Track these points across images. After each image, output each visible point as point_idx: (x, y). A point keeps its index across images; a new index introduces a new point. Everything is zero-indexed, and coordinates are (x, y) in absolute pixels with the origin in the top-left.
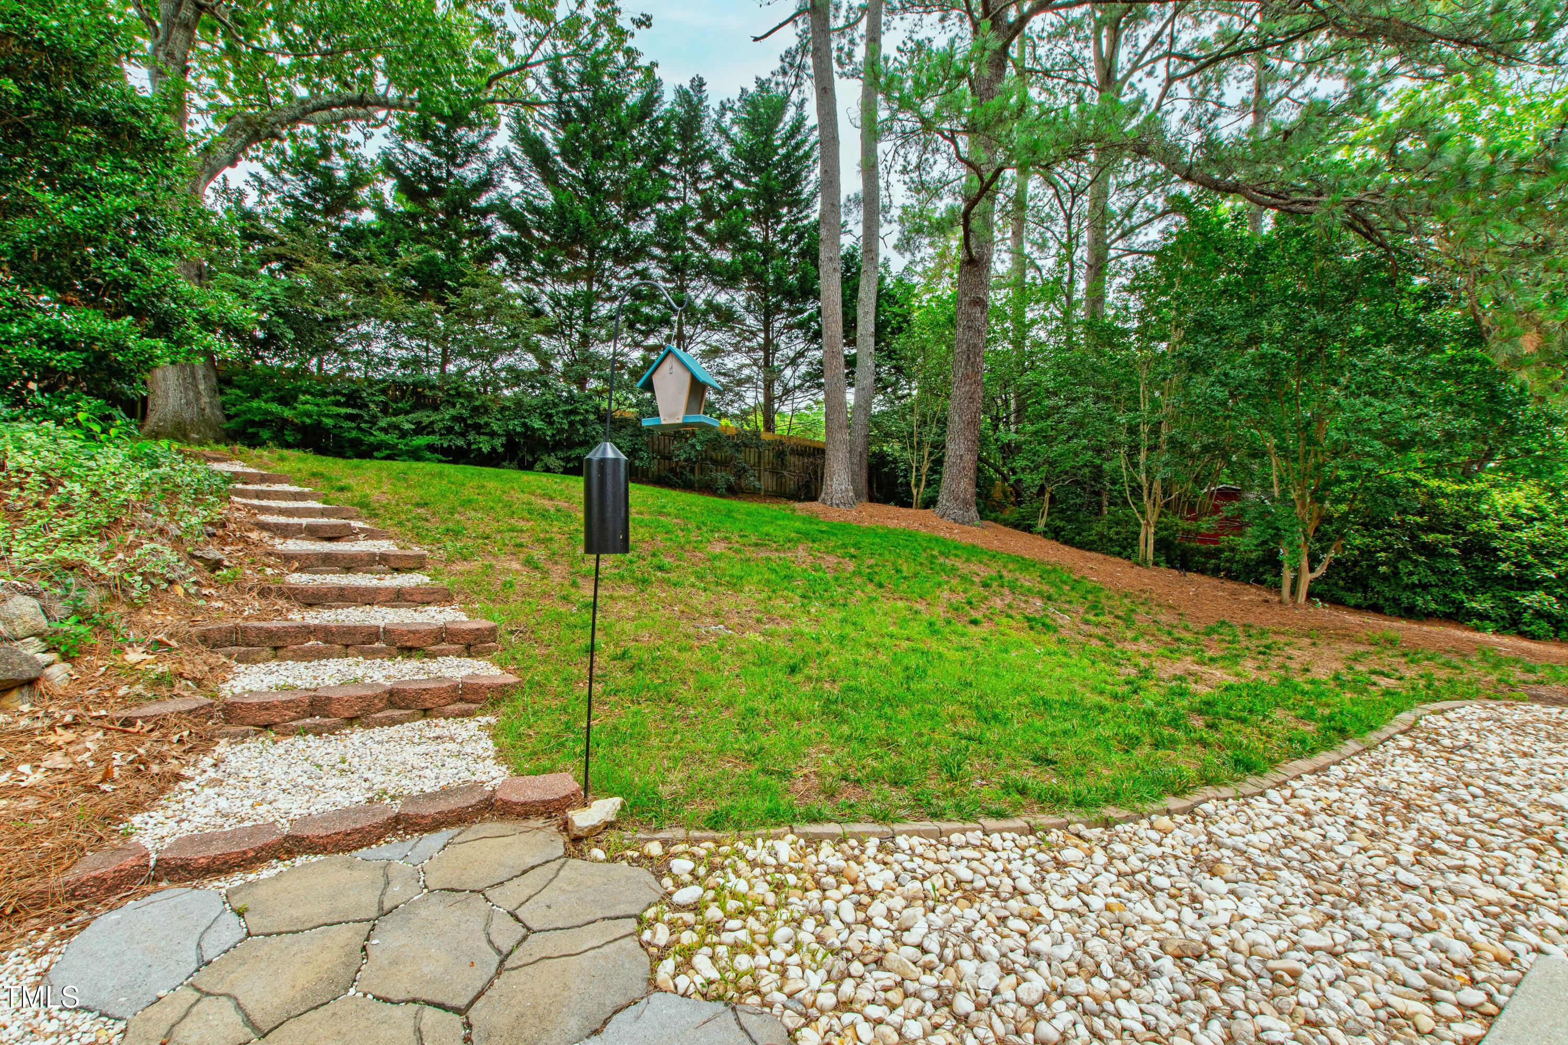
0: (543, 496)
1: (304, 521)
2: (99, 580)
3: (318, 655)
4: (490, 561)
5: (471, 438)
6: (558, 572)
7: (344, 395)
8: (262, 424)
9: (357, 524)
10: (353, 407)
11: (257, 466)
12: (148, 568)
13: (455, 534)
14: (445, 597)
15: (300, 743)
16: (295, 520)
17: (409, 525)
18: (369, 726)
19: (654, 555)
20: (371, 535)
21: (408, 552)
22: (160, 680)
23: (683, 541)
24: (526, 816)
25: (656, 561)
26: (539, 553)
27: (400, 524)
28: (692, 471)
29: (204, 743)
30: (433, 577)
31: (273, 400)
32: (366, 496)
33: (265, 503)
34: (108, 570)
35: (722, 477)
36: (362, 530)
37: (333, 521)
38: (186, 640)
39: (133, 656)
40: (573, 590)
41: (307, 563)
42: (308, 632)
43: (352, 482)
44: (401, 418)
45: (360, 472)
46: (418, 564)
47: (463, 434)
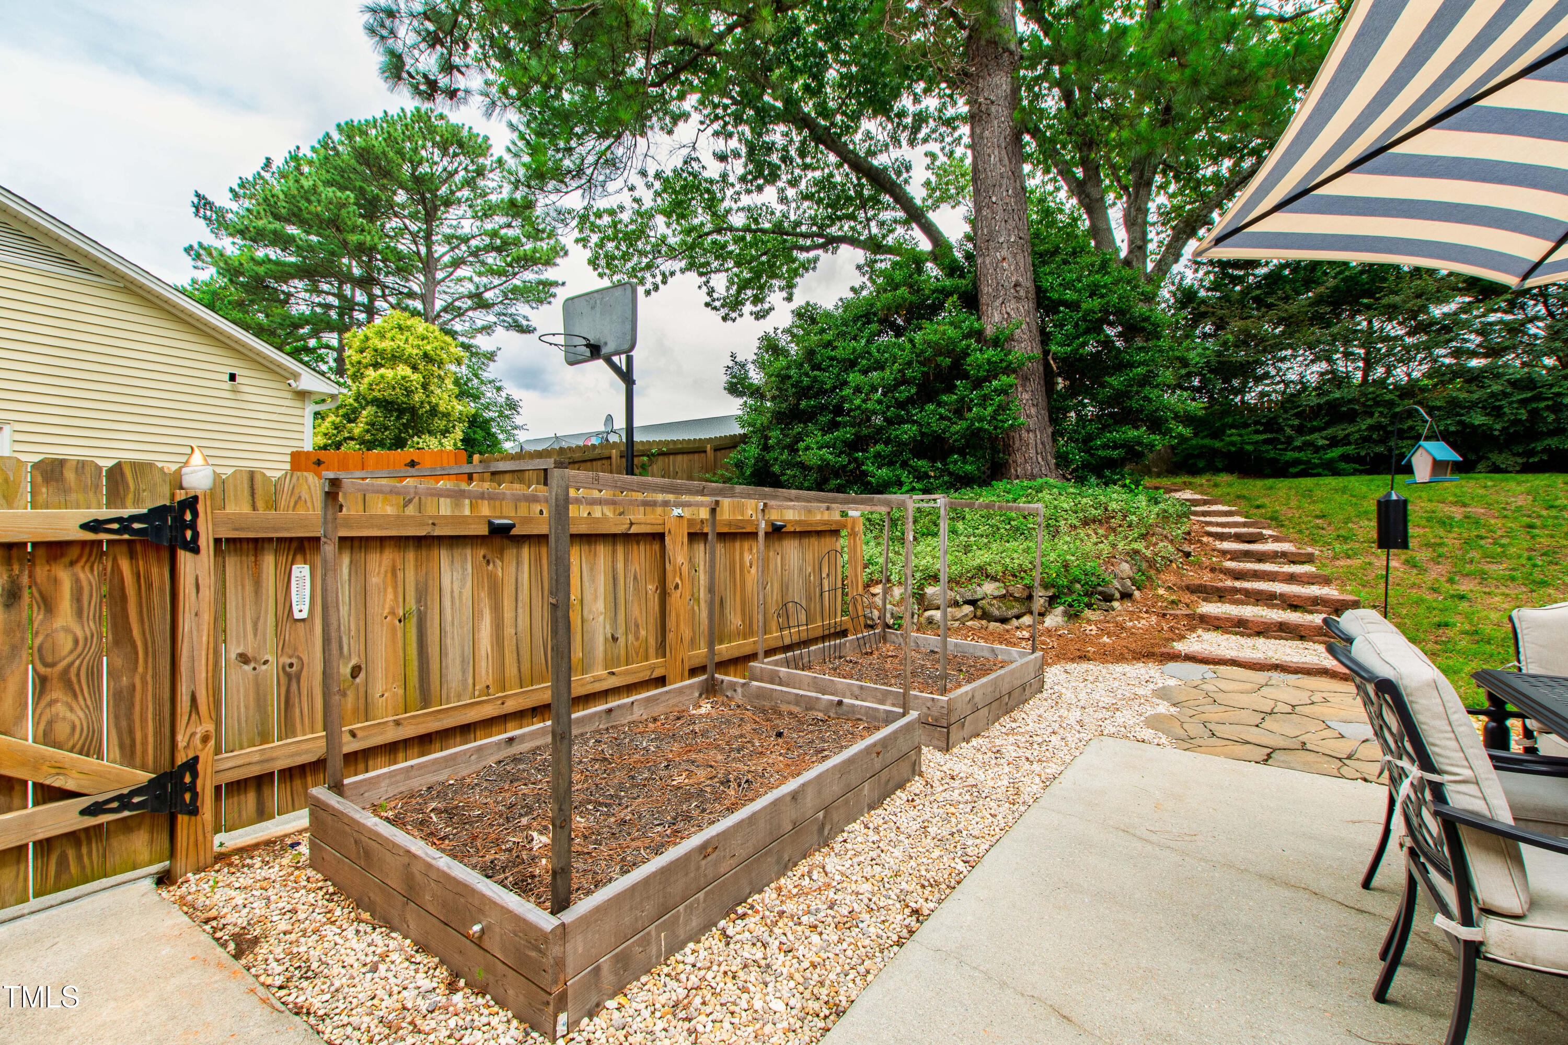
1: (1233, 531)
2: (1145, 558)
3: (1242, 603)
4: (1371, 559)
5: (1392, 443)
7: (1262, 424)
8: (1200, 456)
9: (1266, 532)
10: (1271, 433)
11: (1202, 494)
12: (1162, 554)
13: (1345, 539)
14: (1326, 581)
15: (1233, 637)
16: (1226, 530)
17: (1307, 532)
18: (1268, 638)
20: (1276, 539)
21: (1302, 551)
22: (1173, 602)
24: (1346, 679)
26: (1423, 555)
27: (1300, 532)
29: (1193, 629)
30: (1318, 568)
31: (1206, 436)
32: (1276, 512)
33: (1208, 519)
34: (1148, 553)
36: (1271, 536)
37: (1251, 530)
38: (1180, 588)
39: (1161, 591)
41: (1236, 556)
42: (1236, 590)
43: (1266, 501)
44: (1316, 435)
45: (1273, 491)
46: (1309, 559)
47: (1382, 441)
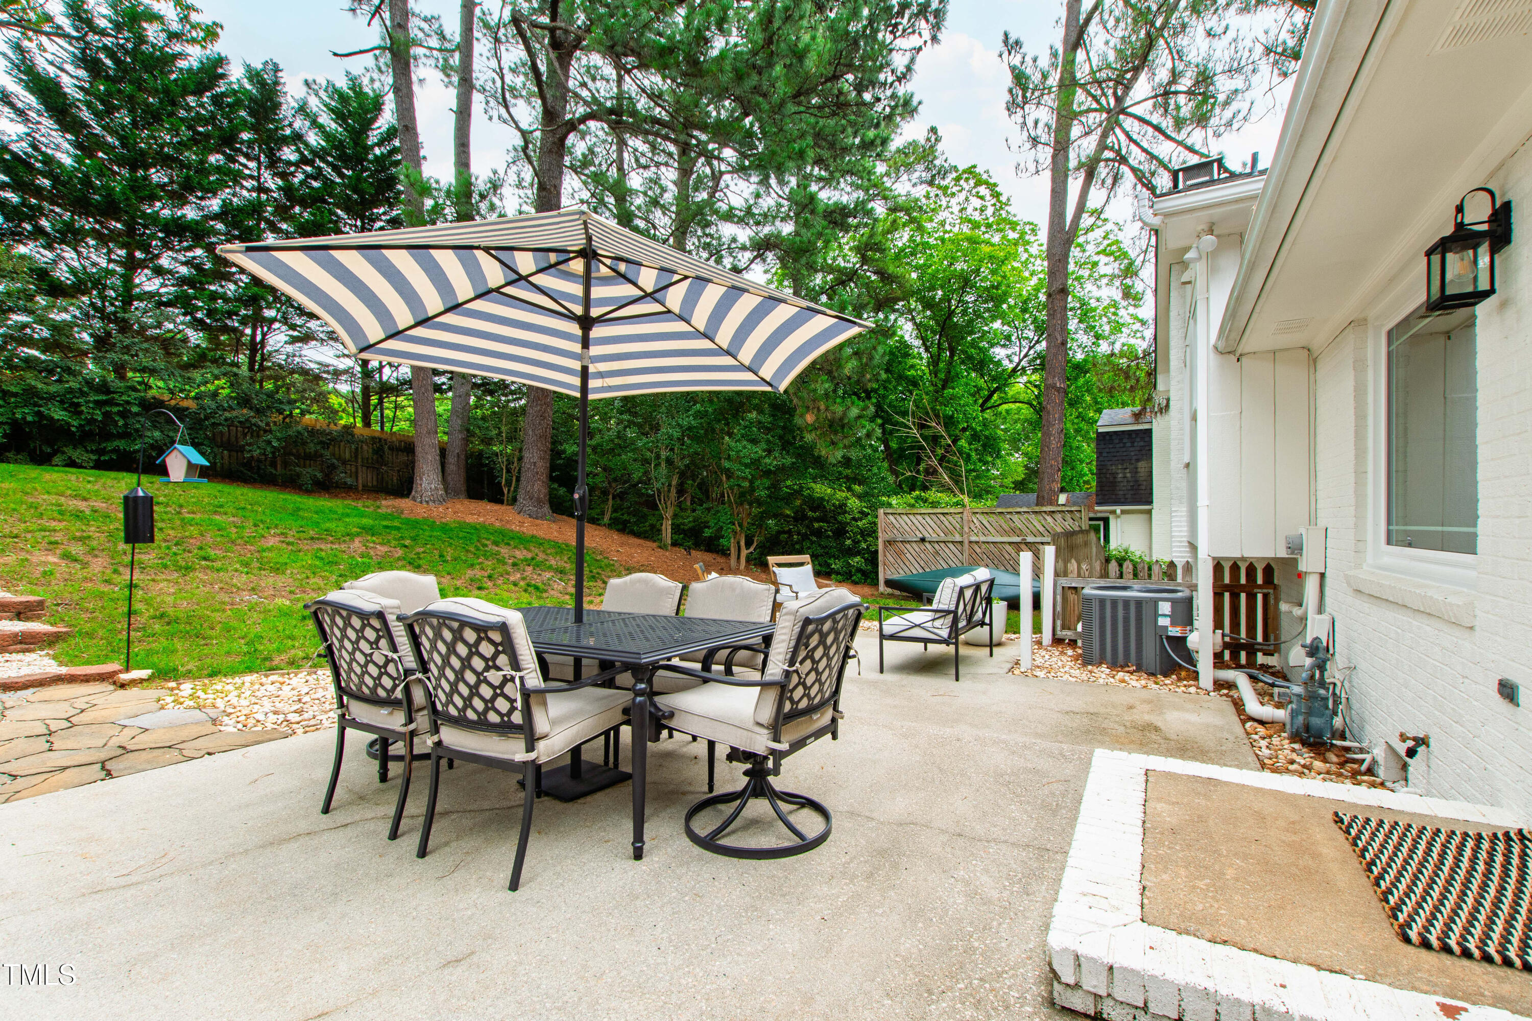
0: (75, 497)
4: (23, 555)
6: (98, 565)
19: (201, 548)
23: (234, 536)
24: (87, 681)
25: (202, 553)
26: (76, 549)
28: (273, 464)
35: (309, 472)
40: (115, 576)
